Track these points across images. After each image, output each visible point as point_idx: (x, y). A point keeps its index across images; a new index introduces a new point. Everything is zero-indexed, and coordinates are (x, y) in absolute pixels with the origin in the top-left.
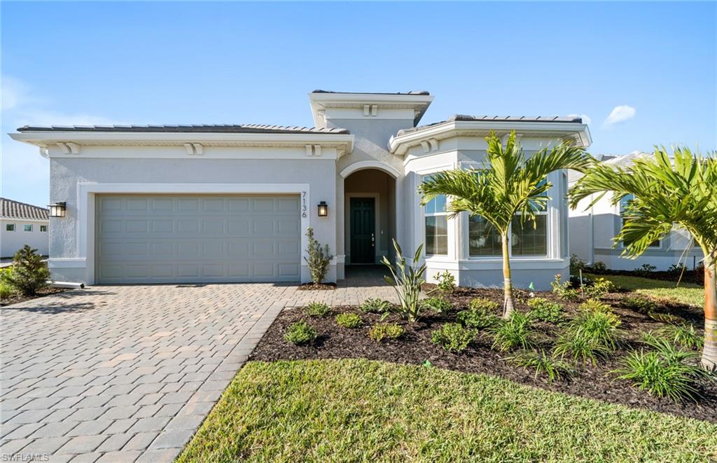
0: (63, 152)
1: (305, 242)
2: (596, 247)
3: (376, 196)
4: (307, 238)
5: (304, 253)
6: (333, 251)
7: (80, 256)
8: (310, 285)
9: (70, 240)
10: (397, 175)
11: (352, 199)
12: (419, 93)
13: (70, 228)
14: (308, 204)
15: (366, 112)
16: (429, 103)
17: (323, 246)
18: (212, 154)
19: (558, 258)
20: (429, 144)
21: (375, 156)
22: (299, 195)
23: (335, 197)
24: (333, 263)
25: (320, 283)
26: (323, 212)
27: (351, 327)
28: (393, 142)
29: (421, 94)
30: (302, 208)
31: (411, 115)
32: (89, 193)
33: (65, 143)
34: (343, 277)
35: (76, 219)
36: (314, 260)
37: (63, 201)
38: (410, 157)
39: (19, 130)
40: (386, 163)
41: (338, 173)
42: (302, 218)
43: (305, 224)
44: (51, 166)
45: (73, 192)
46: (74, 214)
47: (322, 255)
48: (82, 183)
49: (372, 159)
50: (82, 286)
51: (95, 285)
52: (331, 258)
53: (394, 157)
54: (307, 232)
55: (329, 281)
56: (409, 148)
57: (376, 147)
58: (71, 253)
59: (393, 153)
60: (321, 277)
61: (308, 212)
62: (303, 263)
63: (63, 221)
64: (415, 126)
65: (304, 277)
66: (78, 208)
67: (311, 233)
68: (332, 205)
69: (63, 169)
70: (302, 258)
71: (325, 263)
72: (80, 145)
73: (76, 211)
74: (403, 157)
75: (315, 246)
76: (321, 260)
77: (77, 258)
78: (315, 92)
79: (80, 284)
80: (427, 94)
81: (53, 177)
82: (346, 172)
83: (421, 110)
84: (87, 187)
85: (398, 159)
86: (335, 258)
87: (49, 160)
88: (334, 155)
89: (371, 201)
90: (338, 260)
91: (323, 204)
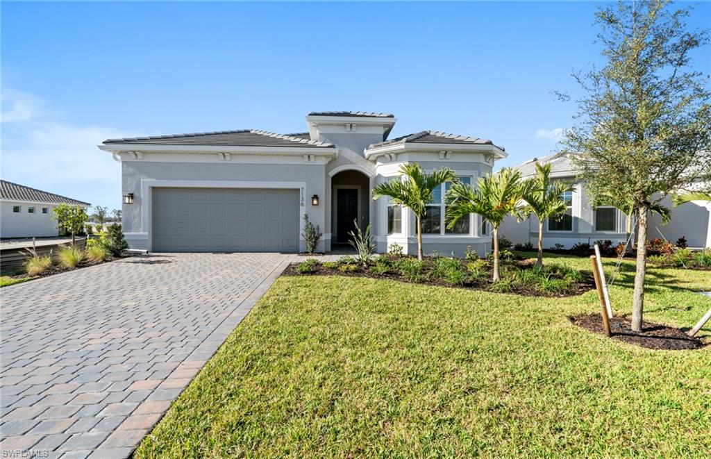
0: (132, 158)
1: (302, 223)
2: (532, 231)
3: (358, 187)
4: (304, 220)
5: (302, 231)
6: (322, 230)
7: (144, 231)
8: (306, 253)
9: (136, 220)
10: (370, 175)
11: (339, 191)
12: (386, 115)
13: (136, 211)
14: (305, 196)
15: (348, 129)
16: (394, 124)
17: (315, 226)
18: (236, 160)
19: (476, 236)
20: (391, 157)
21: (354, 161)
22: (299, 190)
23: (324, 191)
24: (323, 238)
25: (312, 252)
26: (315, 202)
27: (331, 268)
28: (367, 153)
29: (388, 117)
30: (301, 199)
31: (382, 131)
32: (149, 187)
33: (134, 152)
34: (330, 250)
35: (141, 205)
36: (309, 236)
37: (131, 192)
38: (378, 163)
39: (103, 143)
40: (362, 166)
41: (327, 174)
42: (301, 207)
43: (303, 211)
44: (123, 167)
45: (138, 187)
46: (140, 202)
47: (314, 233)
48: (145, 180)
49: (352, 163)
50: (147, 252)
51: (153, 252)
52: (321, 235)
53: (368, 162)
54: (304, 216)
55: (319, 251)
56: (378, 157)
57: (355, 154)
58: (137, 229)
59: (368, 159)
60: (314, 247)
61: (305, 203)
62: (301, 238)
63: (131, 206)
64: (384, 140)
65: (302, 248)
66: (142, 197)
67: (306, 217)
68: (322, 197)
69: (131, 170)
70: (301, 235)
71: (317, 238)
72: (144, 153)
73: (141, 200)
74: (375, 162)
75: (310, 226)
76: (314, 237)
77: (142, 233)
78: (310, 115)
79: (146, 251)
80: (392, 116)
81: (124, 175)
82: (333, 173)
83: (389, 128)
84: (147, 182)
85: (372, 164)
86: (324, 235)
87: (120, 164)
88: (324, 162)
89: (355, 192)
90: (326, 237)
91: (316, 197)
